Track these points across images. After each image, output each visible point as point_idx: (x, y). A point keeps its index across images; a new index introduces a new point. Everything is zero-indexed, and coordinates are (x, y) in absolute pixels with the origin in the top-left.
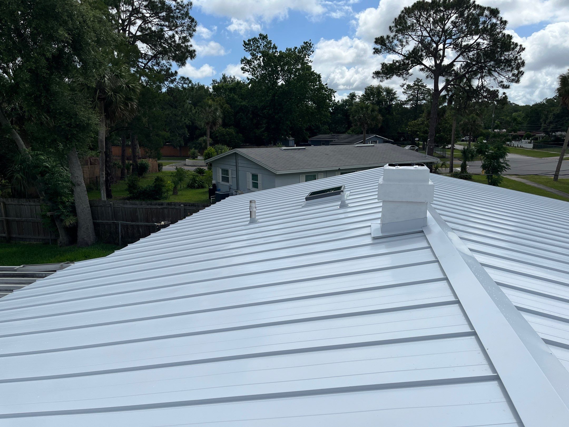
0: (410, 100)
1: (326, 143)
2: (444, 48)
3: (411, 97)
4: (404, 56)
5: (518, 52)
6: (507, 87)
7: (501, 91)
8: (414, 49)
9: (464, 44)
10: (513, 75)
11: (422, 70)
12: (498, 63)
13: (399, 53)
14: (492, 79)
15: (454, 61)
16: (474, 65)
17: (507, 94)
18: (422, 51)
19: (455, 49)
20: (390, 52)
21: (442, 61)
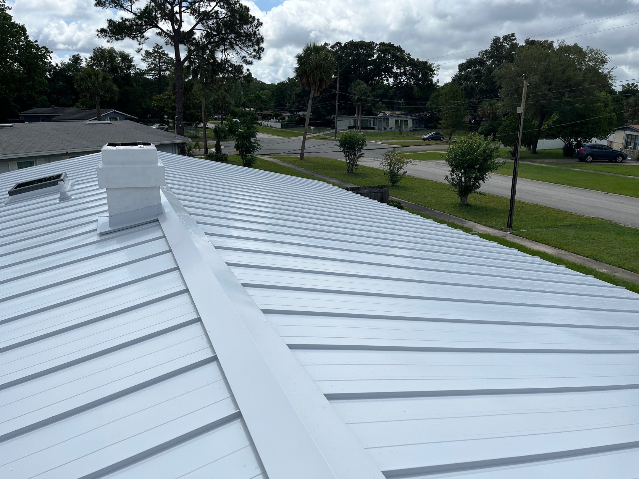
0: (151, 70)
1: (48, 119)
2: (181, 13)
3: (152, 66)
4: (135, 14)
5: (257, 27)
6: (250, 63)
7: (245, 67)
8: (147, 7)
9: (202, 10)
10: (255, 50)
11: (159, 34)
12: (239, 36)
13: (128, 10)
14: (235, 53)
15: (193, 28)
16: (215, 35)
17: (251, 71)
18: (156, 11)
19: (193, 14)
20: (117, 7)
21: (180, 26)
